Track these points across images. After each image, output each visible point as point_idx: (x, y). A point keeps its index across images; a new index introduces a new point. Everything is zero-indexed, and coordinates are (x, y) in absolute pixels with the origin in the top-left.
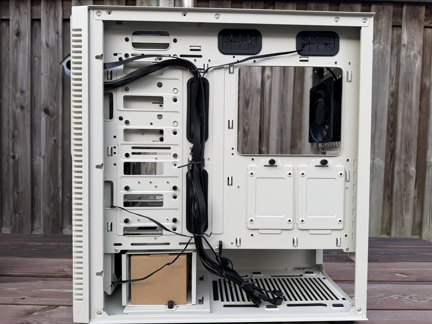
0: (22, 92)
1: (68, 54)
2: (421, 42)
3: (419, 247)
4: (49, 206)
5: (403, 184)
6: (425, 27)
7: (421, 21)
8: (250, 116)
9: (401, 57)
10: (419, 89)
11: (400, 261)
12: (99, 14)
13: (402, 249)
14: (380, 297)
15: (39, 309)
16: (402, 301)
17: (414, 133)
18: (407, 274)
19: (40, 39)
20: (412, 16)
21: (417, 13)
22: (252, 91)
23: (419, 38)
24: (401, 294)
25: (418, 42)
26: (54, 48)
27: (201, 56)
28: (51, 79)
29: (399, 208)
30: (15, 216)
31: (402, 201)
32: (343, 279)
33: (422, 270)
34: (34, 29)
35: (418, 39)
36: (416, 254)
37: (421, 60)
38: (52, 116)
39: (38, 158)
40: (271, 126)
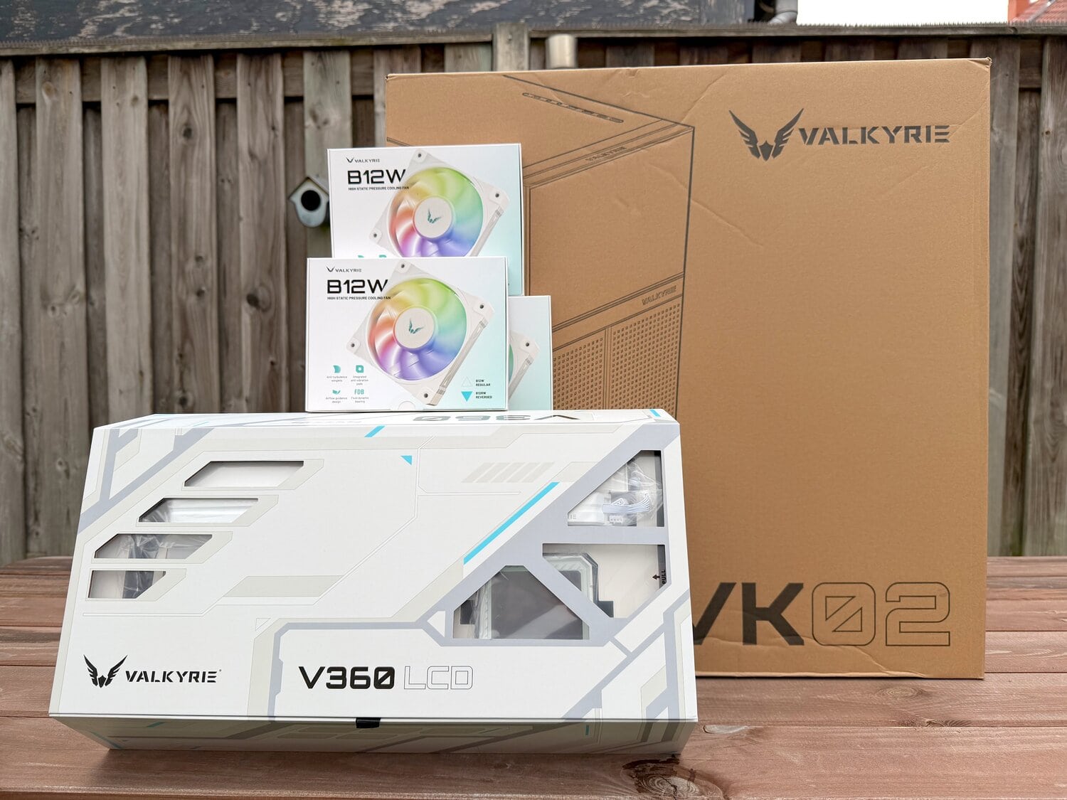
0: (198, 259)
1: (302, 179)
5: (1048, 446)
9: (1041, 160)
19: (236, 141)
26: (266, 161)
28: (260, 229)
29: (1041, 500)
31: (1047, 484)
34: (222, 120)
38: (264, 311)
39: (233, 401)
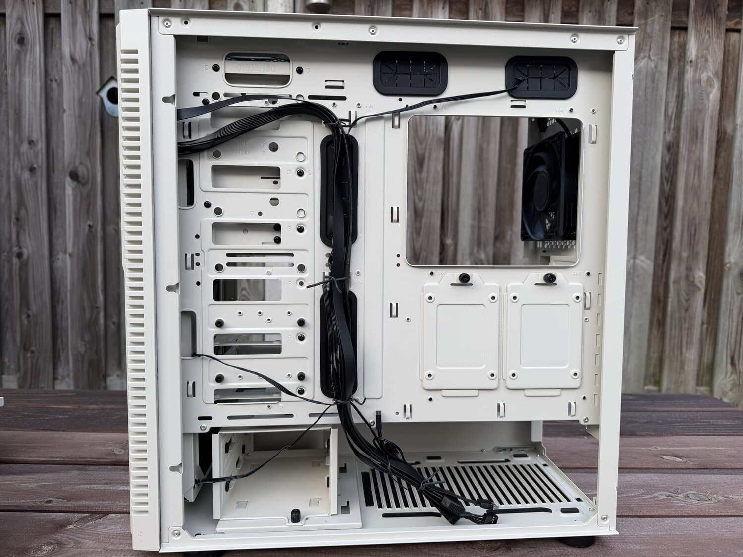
0: (31, 142)
1: (109, 77)
2: (720, 57)
3: (705, 409)
4: (83, 339)
5: (683, 300)
6: (728, 30)
7: (720, 19)
8: (425, 185)
9: (685, 83)
10: (715, 139)
11: (672, 434)
12: (167, 24)
13: (677, 414)
14: (636, 496)
15: (76, 519)
16: (672, 503)
17: (705, 213)
18: (682, 457)
19: (61, 49)
20: (707, 11)
21: (714, 6)
22: (429, 142)
23: (717, 51)
24: (670, 490)
25: (716, 56)
26: (84, 65)
27: (344, 98)
28: (81, 120)
29: (676, 340)
30: (24, 356)
31: (681, 328)
32: (578, 465)
33: (707, 450)
34: (49, 31)
35: (715, 52)
36: (700, 422)
37: (720, 87)
38: (84, 185)
39: (61, 256)
40: (462, 203)
